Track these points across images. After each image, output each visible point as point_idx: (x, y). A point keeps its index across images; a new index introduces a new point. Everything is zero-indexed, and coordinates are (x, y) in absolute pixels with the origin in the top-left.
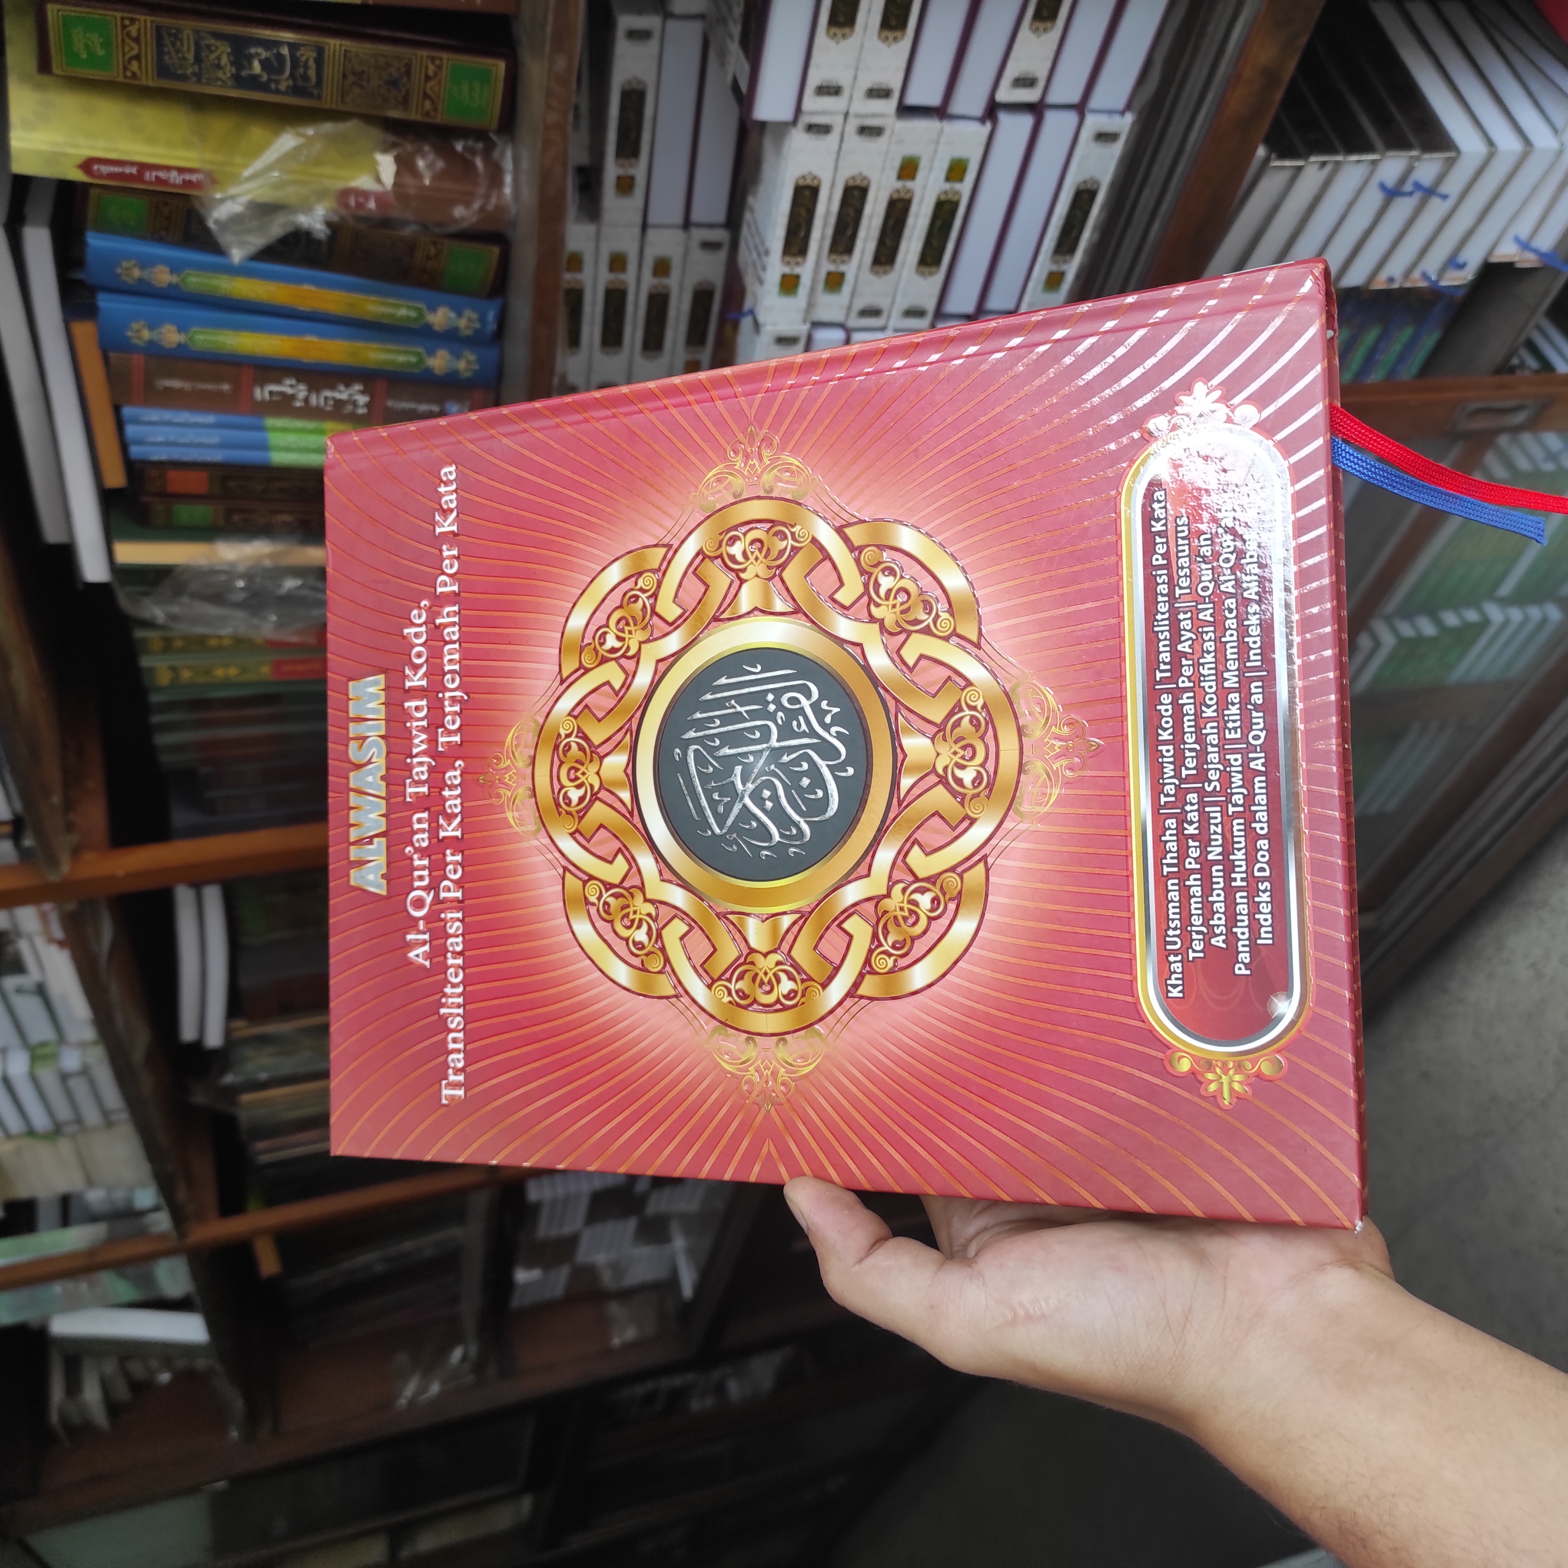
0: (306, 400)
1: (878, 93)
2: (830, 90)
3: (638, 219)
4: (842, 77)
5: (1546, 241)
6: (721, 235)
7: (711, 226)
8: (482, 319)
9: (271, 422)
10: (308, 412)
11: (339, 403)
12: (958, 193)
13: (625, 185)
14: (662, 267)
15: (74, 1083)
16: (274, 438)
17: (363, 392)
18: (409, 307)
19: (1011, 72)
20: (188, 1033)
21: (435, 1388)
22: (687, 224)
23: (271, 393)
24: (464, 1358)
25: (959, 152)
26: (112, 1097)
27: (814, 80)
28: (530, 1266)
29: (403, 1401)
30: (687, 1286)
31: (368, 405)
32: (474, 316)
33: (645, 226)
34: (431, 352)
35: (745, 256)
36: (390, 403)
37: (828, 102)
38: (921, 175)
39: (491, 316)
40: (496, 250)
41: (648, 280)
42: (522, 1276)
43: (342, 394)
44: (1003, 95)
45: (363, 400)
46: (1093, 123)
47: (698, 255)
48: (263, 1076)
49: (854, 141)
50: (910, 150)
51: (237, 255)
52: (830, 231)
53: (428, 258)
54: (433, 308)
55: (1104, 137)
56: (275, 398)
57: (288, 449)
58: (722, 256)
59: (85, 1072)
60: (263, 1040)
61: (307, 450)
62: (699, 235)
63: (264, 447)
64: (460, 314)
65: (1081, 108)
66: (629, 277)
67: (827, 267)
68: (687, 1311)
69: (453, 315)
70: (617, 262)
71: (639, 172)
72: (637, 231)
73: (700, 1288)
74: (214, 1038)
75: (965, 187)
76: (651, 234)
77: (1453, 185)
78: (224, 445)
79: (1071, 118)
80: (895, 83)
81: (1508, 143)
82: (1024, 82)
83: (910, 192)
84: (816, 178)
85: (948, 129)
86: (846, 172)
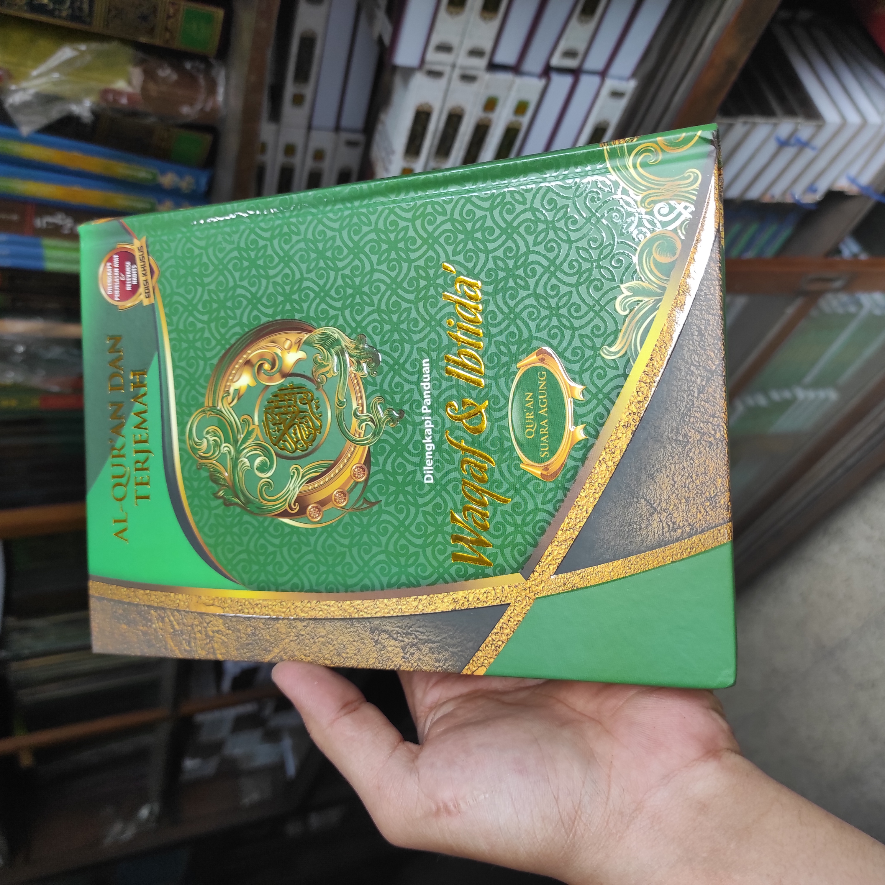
0: (72, 229)
1: (476, 53)
2: (444, 48)
3: (305, 123)
4: (453, 40)
5: (865, 179)
6: (359, 137)
7: (353, 131)
8: (197, 182)
9: (47, 242)
12: (520, 124)
13: (298, 100)
14: (319, 155)
16: (48, 253)
18: (147, 172)
19: (563, 46)
21: (130, 832)
22: (337, 128)
23: (47, 223)
24: (151, 813)
25: (525, 96)
27: (436, 40)
28: (194, 756)
29: (109, 840)
30: (291, 771)
32: (192, 180)
33: (310, 128)
35: (377, 153)
37: (443, 57)
38: (498, 109)
39: (204, 181)
40: (209, 137)
41: (309, 163)
42: (188, 763)
44: (556, 61)
46: (610, 84)
47: (343, 149)
48: (26, 652)
49: (457, 84)
50: (493, 92)
51: (25, 130)
52: (436, 142)
53: (162, 140)
54: (163, 172)
55: (616, 94)
56: (50, 227)
57: (58, 261)
58: (359, 150)
61: (70, 262)
62: (345, 136)
63: (40, 258)
64: (182, 179)
65: (603, 74)
68: (290, 785)
69: (177, 179)
70: (290, 150)
71: (308, 91)
72: (304, 130)
73: (299, 770)
75: (525, 120)
76: (314, 134)
77: (819, 142)
78: (11, 256)
79: (596, 80)
80: (487, 46)
81: (853, 118)
82: (570, 54)
83: (490, 121)
84: (430, 107)
85: (519, 81)
86: (450, 104)
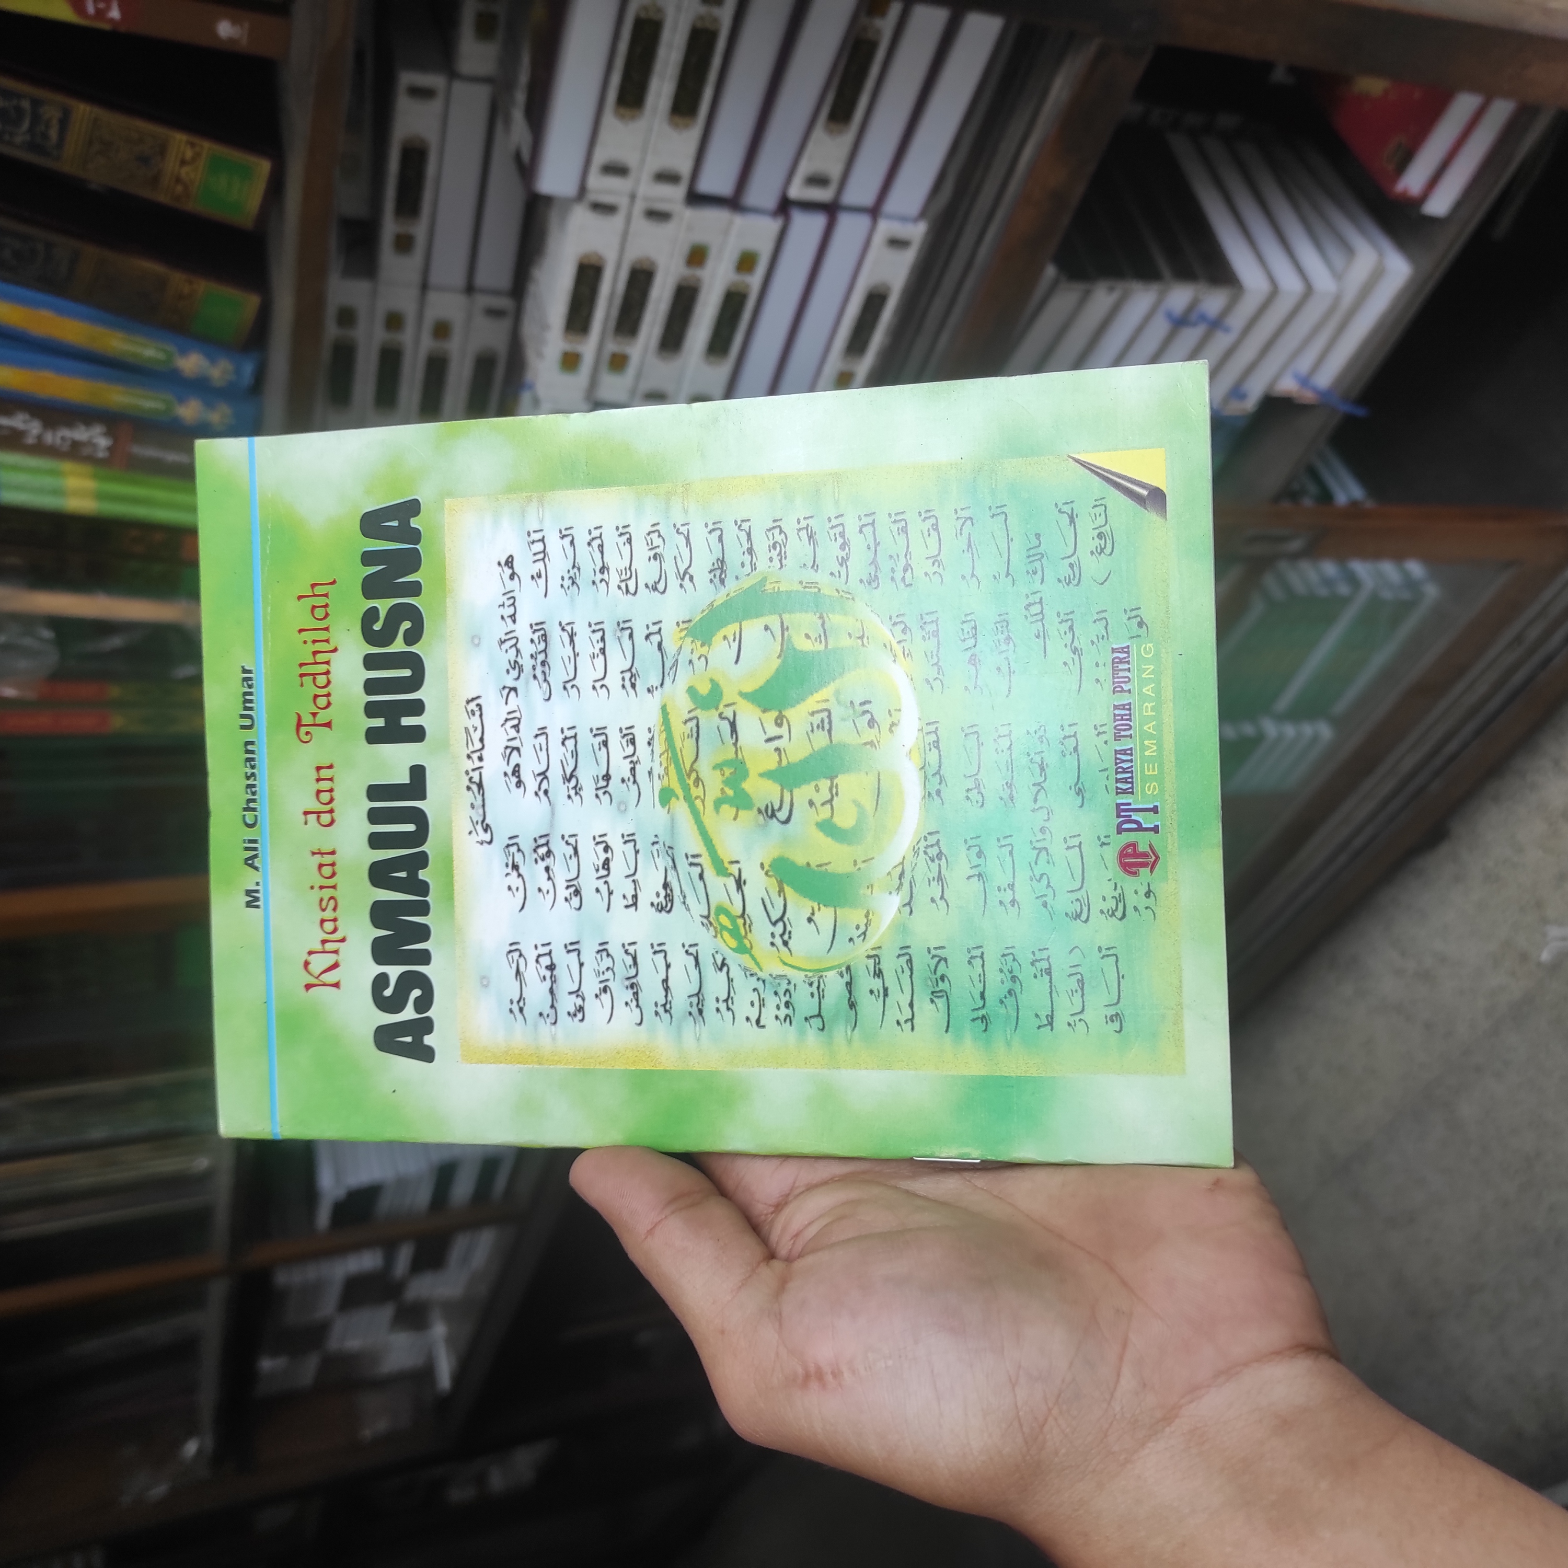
0: (40, 437)
1: (666, 177)
2: (616, 169)
3: (417, 279)
4: (629, 158)
5: (1325, 378)
6: (505, 303)
7: (495, 293)
8: (238, 372)
10: (42, 450)
11: (76, 445)
12: (747, 286)
13: (404, 244)
14: (442, 330)
17: (104, 435)
18: (156, 349)
19: (804, 169)
21: (165, 1484)
22: (470, 289)
24: (200, 1452)
25: (751, 244)
27: (601, 156)
28: (276, 1354)
29: (126, 1500)
30: (444, 1377)
31: (110, 449)
32: (229, 367)
33: (425, 287)
34: (181, 400)
35: (528, 329)
36: (135, 449)
37: (614, 182)
38: (710, 263)
39: (248, 368)
40: (257, 301)
41: (427, 343)
42: (267, 1364)
43: (81, 435)
44: (796, 191)
46: (885, 228)
47: (481, 321)
49: (640, 224)
50: (699, 237)
52: (615, 312)
53: (181, 297)
54: (183, 353)
55: (896, 243)
57: (20, 489)
58: (504, 324)
61: (40, 491)
62: (483, 301)
64: (213, 364)
65: (874, 212)
66: (406, 337)
67: (612, 347)
68: (444, 1403)
69: (205, 363)
70: (394, 321)
71: (420, 231)
72: (416, 290)
73: (459, 1378)
75: (755, 281)
76: (432, 297)
77: (1237, 321)
79: (863, 221)
80: (684, 167)
81: (1290, 283)
82: (817, 180)
83: (698, 280)
84: (600, 258)
85: (739, 221)
86: (633, 254)
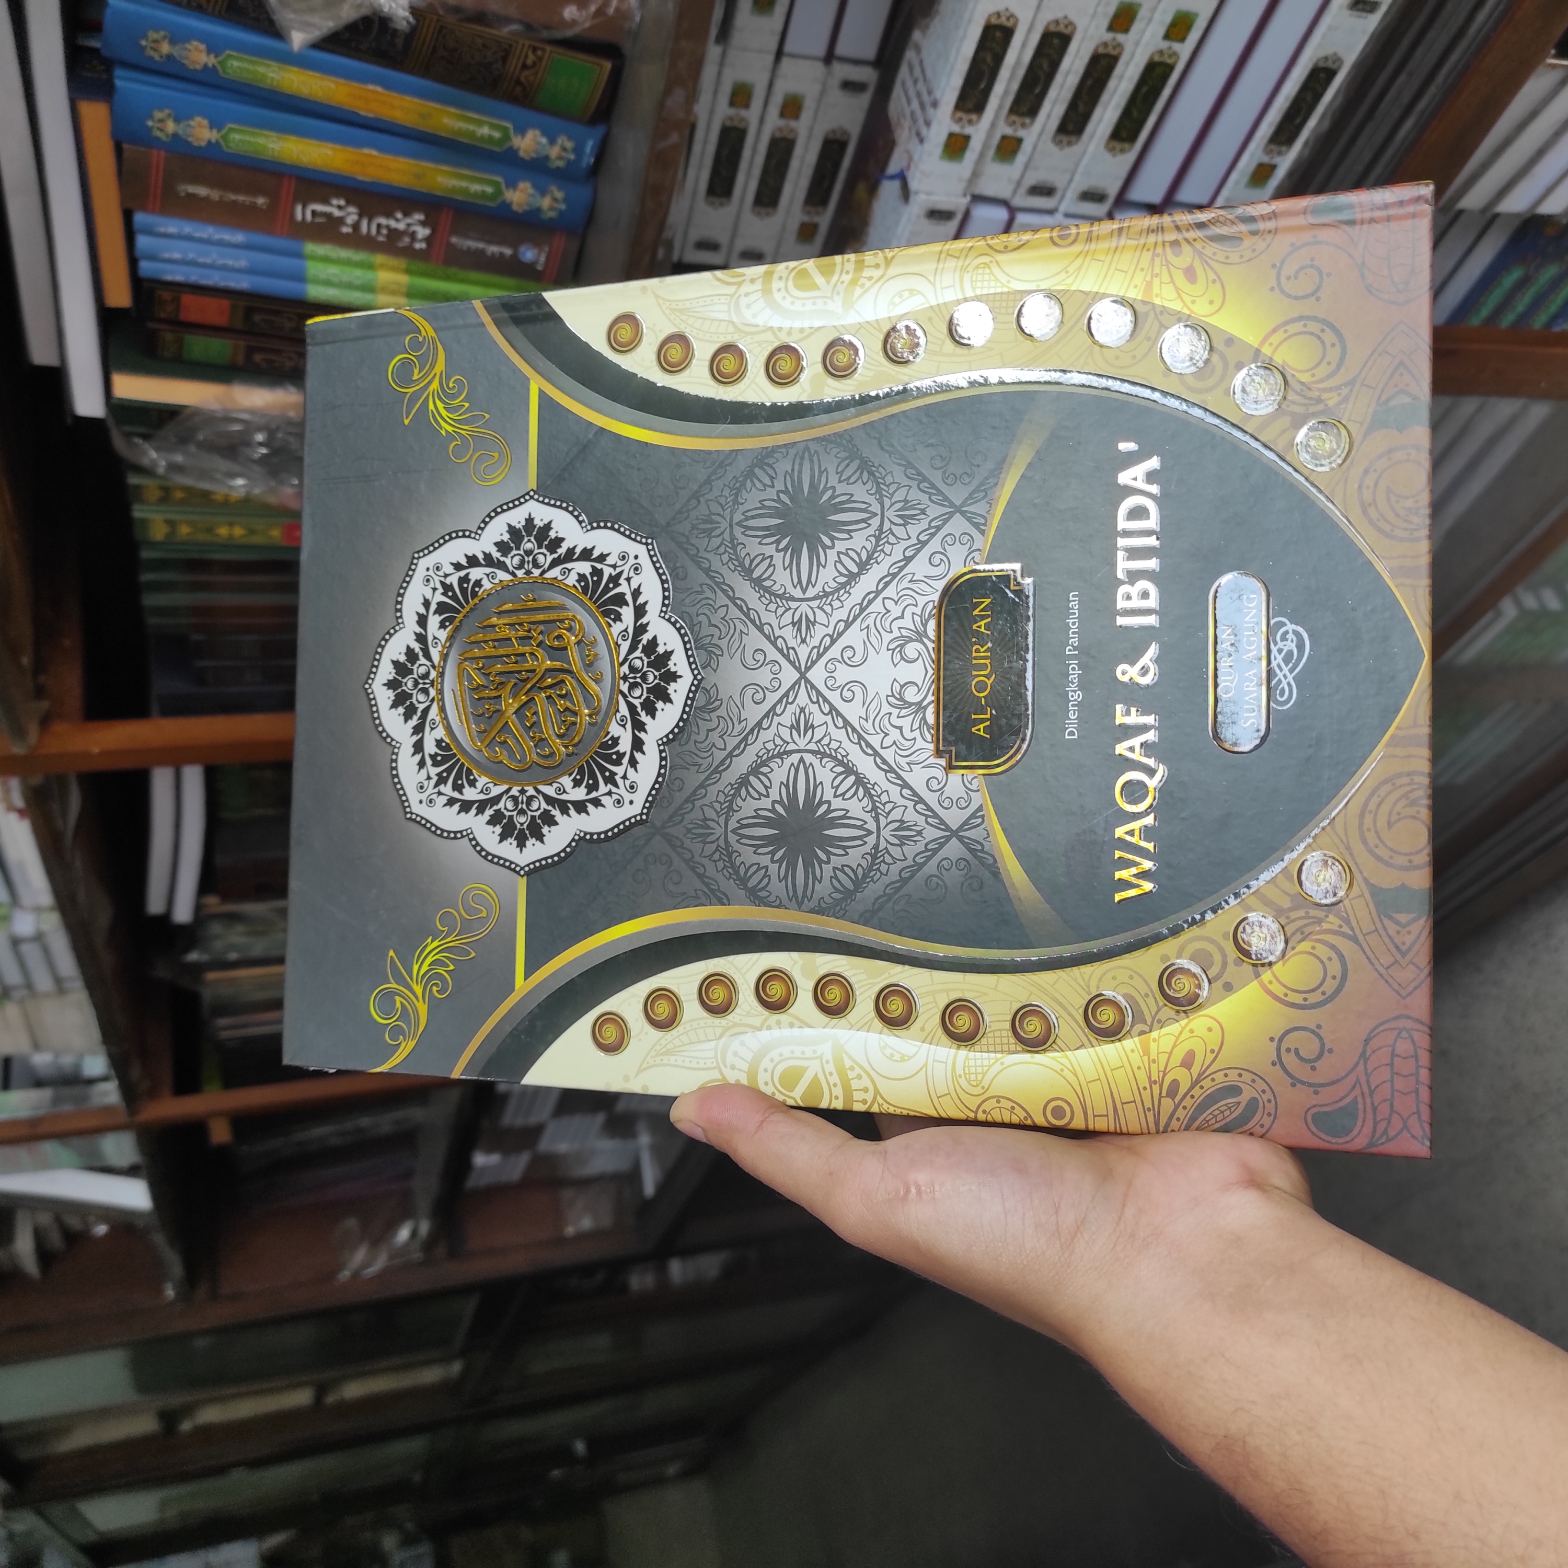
0: (356, 226)
3: (774, 46)
6: (868, 75)
7: (856, 62)
8: (578, 150)
9: (311, 248)
10: (357, 240)
11: (394, 234)
12: (1175, 55)
14: (792, 108)
15: (25, 948)
16: (314, 269)
17: (423, 224)
18: (493, 126)
20: (155, 905)
21: (381, 1262)
22: (830, 57)
23: (314, 213)
25: (1187, 4)
26: (67, 963)
28: (489, 1150)
29: (345, 1274)
30: (650, 1186)
31: (428, 240)
32: (569, 145)
33: (779, 54)
34: (512, 184)
36: (454, 240)
38: (1136, 27)
39: (589, 146)
40: (608, 65)
41: (773, 121)
42: (480, 1159)
43: (399, 223)
45: (423, 232)
47: (837, 96)
48: (233, 956)
51: (298, 39)
52: (1015, 86)
53: (524, 67)
54: (521, 130)
55: (1362, 4)
56: (319, 220)
57: (328, 283)
58: (865, 99)
59: (39, 938)
60: (234, 918)
61: (350, 286)
62: (842, 71)
63: (301, 278)
64: (552, 142)
66: (752, 115)
67: (1005, 129)
68: (645, 1208)
69: (544, 140)
70: (741, 95)
72: (770, 58)
74: (183, 913)
75: (1184, 50)
78: (251, 271)
83: (1119, 48)
84: (1012, 18)
86: (1050, 14)
